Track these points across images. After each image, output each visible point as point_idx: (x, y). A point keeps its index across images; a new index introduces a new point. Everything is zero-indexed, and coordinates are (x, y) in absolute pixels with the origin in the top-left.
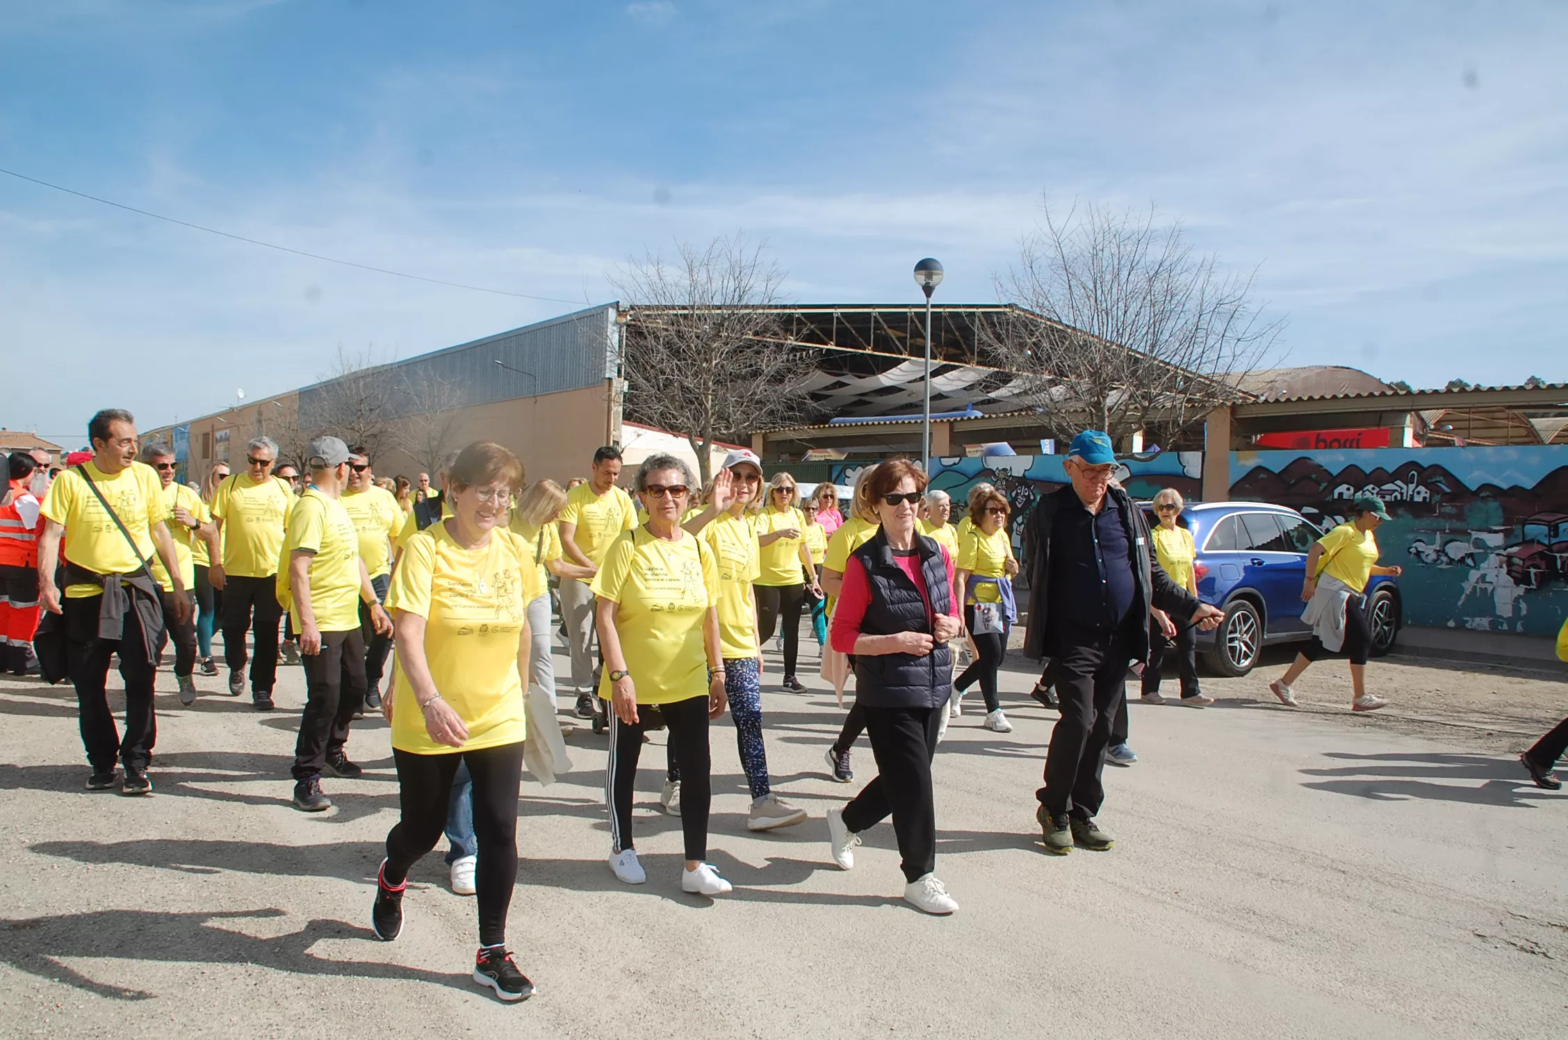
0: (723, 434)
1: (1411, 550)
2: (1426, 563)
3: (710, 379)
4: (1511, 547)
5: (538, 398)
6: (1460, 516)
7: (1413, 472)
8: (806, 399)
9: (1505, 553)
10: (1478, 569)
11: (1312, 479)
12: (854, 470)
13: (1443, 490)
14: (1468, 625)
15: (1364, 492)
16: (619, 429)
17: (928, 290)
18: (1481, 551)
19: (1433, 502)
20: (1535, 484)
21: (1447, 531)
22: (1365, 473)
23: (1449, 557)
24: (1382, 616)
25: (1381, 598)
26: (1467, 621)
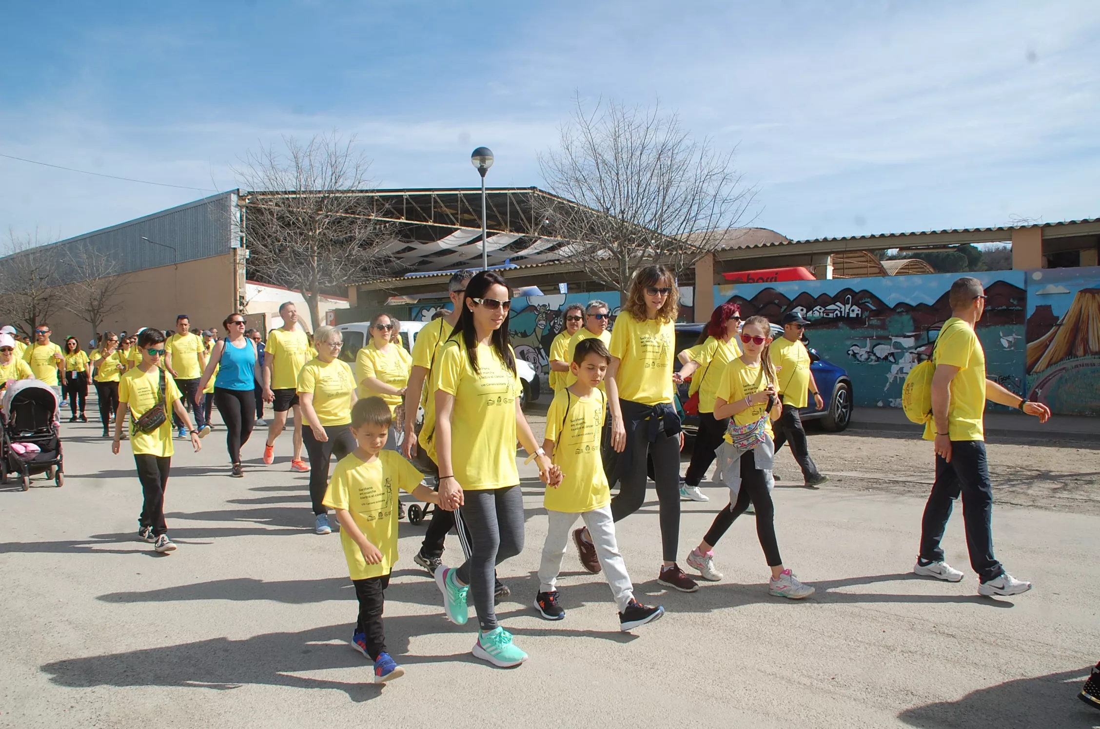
0: (328, 287)
1: (849, 352)
2: (861, 361)
3: (315, 244)
4: (920, 347)
5: (178, 265)
6: (883, 327)
7: (849, 296)
8: (391, 257)
9: (916, 352)
10: (898, 364)
11: (775, 304)
12: (428, 311)
13: (870, 307)
14: (892, 405)
15: (813, 312)
16: (244, 287)
17: (482, 171)
18: (899, 351)
19: (864, 317)
20: (935, 302)
21: (875, 338)
22: (813, 298)
23: (877, 357)
24: (841, 401)
25: (840, 388)
26: (892, 402)
